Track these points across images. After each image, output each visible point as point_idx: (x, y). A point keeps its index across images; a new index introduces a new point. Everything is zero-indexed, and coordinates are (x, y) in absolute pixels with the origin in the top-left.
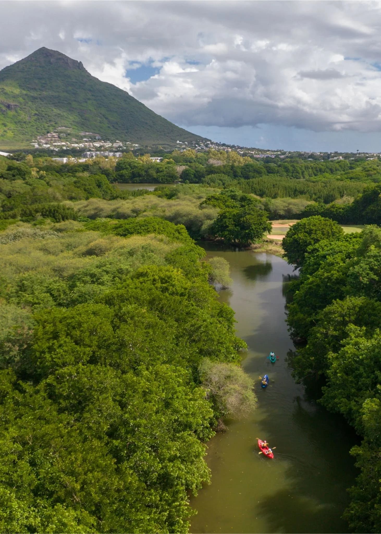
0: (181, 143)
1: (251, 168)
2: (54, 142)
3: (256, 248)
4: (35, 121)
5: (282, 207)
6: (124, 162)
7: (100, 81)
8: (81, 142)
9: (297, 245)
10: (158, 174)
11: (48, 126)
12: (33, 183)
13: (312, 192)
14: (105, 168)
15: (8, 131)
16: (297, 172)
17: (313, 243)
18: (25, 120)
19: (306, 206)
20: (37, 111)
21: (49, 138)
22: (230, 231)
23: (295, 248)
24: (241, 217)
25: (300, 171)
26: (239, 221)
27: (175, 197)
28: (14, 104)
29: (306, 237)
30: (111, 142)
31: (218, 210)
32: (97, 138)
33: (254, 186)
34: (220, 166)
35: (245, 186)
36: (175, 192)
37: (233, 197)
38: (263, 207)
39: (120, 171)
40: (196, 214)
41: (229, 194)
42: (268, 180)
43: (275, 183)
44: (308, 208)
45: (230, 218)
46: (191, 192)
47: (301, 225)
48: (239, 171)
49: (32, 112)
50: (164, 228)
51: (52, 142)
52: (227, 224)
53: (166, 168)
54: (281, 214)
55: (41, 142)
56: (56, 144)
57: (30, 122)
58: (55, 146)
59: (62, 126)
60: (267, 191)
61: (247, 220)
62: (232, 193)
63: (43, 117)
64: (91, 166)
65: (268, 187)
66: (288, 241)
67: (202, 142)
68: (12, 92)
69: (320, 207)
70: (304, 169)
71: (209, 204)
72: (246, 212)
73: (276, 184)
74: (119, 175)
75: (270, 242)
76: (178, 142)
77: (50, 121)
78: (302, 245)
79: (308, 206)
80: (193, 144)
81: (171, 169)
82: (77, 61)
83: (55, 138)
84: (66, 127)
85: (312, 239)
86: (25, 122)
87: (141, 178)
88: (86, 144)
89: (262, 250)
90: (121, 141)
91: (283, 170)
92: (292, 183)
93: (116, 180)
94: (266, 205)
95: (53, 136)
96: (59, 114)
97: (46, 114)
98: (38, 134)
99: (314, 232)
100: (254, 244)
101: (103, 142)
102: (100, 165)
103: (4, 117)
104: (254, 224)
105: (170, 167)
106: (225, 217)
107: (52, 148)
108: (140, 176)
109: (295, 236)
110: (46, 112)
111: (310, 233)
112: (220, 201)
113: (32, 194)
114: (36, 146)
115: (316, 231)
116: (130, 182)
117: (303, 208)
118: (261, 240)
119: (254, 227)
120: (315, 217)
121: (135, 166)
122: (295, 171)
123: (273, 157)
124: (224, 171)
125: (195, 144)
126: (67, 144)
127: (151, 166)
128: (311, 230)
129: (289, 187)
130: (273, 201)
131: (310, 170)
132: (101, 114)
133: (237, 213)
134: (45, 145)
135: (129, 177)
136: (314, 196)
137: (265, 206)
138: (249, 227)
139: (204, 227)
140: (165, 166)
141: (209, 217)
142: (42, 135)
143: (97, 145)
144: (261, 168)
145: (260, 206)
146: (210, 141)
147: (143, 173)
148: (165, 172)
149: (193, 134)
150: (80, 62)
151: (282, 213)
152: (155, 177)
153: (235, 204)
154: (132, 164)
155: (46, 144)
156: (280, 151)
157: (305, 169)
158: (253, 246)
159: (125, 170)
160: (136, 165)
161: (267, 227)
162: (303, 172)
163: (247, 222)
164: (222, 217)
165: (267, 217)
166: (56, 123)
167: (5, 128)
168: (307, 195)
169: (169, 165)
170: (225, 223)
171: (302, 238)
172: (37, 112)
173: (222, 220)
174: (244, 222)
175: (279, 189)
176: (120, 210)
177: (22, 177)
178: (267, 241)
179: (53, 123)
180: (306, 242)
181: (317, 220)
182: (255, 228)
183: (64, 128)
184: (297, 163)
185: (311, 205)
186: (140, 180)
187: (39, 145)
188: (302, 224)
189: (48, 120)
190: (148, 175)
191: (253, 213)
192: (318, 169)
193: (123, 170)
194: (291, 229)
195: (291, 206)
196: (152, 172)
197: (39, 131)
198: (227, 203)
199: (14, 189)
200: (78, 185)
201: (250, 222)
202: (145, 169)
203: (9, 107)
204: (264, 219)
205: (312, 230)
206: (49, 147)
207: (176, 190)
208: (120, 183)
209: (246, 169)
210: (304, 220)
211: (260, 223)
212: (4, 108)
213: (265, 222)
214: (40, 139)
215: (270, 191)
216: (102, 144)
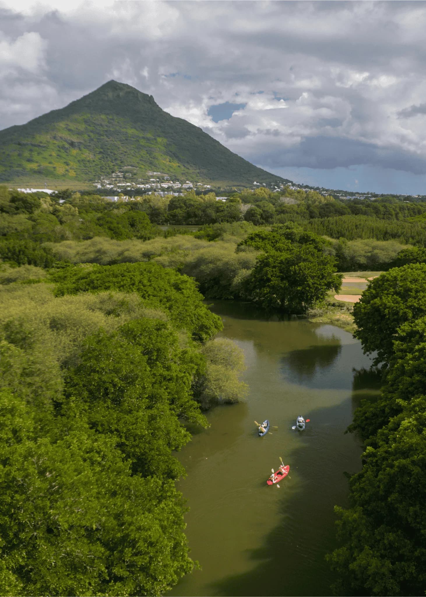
0: (258, 184)
1: (332, 208)
2: (118, 183)
3: (314, 316)
4: (100, 159)
5: (363, 253)
6: (178, 200)
7: (171, 116)
8: (147, 183)
9: (379, 318)
10: (218, 214)
11: (114, 165)
12: (39, 218)
13: (409, 235)
14: (156, 207)
15: (70, 171)
16: (389, 214)
17: (410, 315)
18: (88, 159)
19: (400, 251)
20: (102, 148)
21: (113, 178)
22: (273, 287)
23: (374, 324)
24: (291, 266)
25: (393, 213)
26: (289, 271)
27: (220, 238)
28: (78, 141)
29: (397, 303)
30: (180, 183)
31: (261, 253)
32: (165, 178)
33: (331, 226)
34: (293, 205)
35: (318, 226)
36: (219, 231)
37: (289, 237)
38: (334, 252)
39: (173, 210)
40: (227, 260)
41: (283, 231)
42: (349, 219)
43: (358, 223)
44: (402, 255)
45: (274, 267)
46: (243, 232)
47: (388, 280)
48: (316, 211)
49: (97, 150)
50: (150, 281)
51: (117, 182)
52: (269, 276)
53: (227, 207)
54: (361, 262)
55: (104, 183)
56: (120, 184)
57: (94, 161)
58: (119, 187)
59: (128, 165)
60: (347, 233)
61: (300, 269)
62: (288, 230)
63: (109, 155)
64: (140, 204)
65: (348, 227)
66: (363, 310)
67: (282, 183)
68: (77, 129)
69: (421, 252)
70: (398, 210)
71: (249, 245)
72: (301, 257)
73: (360, 225)
74: (171, 215)
75: (339, 306)
76: (255, 183)
77: (116, 159)
78: (389, 319)
79: (402, 252)
80: (271, 185)
81: (233, 208)
82: (148, 95)
83: (120, 178)
84: (132, 166)
85: (410, 307)
86: (89, 161)
87: (197, 219)
88: (153, 184)
89: (324, 319)
90: (191, 182)
91: (372, 211)
92: (381, 224)
93: (168, 220)
94: (339, 249)
95: (118, 176)
96: (125, 152)
97: (111, 152)
98: (102, 174)
99: (413, 294)
100: (313, 309)
101: (172, 182)
102: (151, 204)
103: (67, 155)
104: (313, 277)
105: (233, 206)
106: (267, 265)
107: (115, 189)
108: (196, 216)
109: (376, 300)
110: (112, 149)
111: (405, 295)
112: (266, 241)
113: (32, 231)
114: (99, 186)
115: (417, 291)
116: (184, 223)
117: (394, 255)
118: (324, 302)
119: (311, 281)
120: (414, 265)
121: (191, 205)
122: (387, 213)
123: (362, 198)
124: (299, 211)
125: (274, 185)
126: (133, 185)
127: (210, 205)
128: (408, 290)
129: (378, 228)
130: (350, 243)
131: (406, 212)
132: (171, 152)
133: (286, 259)
134: (108, 186)
135: (184, 217)
136: (411, 240)
137: (337, 250)
138: (303, 281)
139: (237, 280)
140: (227, 204)
141: (245, 265)
142: (106, 175)
143: (165, 185)
144: (345, 208)
145: (330, 251)
146: (292, 182)
147: (200, 213)
148: (226, 212)
149: (273, 175)
150: (151, 96)
151: (363, 260)
152: (214, 218)
153: (290, 245)
154: (187, 201)
155: (110, 184)
156: (371, 194)
157: (400, 210)
158: (311, 311)
159: (179, 209)
160: (192, 203)
161: (332, 282)
162: (397, 214)
163: (299, 273)
164: (264, 263)
165: (334, 266)
166: (122, 162)
167: (67, 167)
168: (402, 239)
169: (232, 204)
170: (266, 274)
171: (388, 304)
172: (102, 150)
173: (261, 269)
174: (295, 272)
175: (363, 230)
176: (126, 254)
177: (28, 211)
178: (334, 305)
179: (118, 162)
180: (397, 313)
181: (419, 272)
182: (313, 284)
183: (130, 167)
184: (391, 203)
185: (407, 251)
186: (196, 221)
187: (102, 185)
188: (390, 277)
189: (113, 158)
190: (207, 215)
191: (311, 258)
192: (416, 211)
193: (176, 209)
194: (370, 287)
195: (376, 251)
196: (210, 211)
197: (103, 170)
198: (278, 245)
199: (10, 225)
200: (101, 222)
201: (304, 274)
202: (202, 208)
203: (72, 144)
204: (330, 268)
205: (410, 290)
206: (112, 188)
207: (221, 229)
208: (173, 224)
209: (326, 210)
210: (394, 272)
211: (322, 275)
212: (67, 146)
213: (329, 274)
214: (103, 179)
215: (352, 233)
216: (170, 185)
